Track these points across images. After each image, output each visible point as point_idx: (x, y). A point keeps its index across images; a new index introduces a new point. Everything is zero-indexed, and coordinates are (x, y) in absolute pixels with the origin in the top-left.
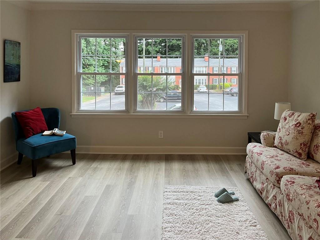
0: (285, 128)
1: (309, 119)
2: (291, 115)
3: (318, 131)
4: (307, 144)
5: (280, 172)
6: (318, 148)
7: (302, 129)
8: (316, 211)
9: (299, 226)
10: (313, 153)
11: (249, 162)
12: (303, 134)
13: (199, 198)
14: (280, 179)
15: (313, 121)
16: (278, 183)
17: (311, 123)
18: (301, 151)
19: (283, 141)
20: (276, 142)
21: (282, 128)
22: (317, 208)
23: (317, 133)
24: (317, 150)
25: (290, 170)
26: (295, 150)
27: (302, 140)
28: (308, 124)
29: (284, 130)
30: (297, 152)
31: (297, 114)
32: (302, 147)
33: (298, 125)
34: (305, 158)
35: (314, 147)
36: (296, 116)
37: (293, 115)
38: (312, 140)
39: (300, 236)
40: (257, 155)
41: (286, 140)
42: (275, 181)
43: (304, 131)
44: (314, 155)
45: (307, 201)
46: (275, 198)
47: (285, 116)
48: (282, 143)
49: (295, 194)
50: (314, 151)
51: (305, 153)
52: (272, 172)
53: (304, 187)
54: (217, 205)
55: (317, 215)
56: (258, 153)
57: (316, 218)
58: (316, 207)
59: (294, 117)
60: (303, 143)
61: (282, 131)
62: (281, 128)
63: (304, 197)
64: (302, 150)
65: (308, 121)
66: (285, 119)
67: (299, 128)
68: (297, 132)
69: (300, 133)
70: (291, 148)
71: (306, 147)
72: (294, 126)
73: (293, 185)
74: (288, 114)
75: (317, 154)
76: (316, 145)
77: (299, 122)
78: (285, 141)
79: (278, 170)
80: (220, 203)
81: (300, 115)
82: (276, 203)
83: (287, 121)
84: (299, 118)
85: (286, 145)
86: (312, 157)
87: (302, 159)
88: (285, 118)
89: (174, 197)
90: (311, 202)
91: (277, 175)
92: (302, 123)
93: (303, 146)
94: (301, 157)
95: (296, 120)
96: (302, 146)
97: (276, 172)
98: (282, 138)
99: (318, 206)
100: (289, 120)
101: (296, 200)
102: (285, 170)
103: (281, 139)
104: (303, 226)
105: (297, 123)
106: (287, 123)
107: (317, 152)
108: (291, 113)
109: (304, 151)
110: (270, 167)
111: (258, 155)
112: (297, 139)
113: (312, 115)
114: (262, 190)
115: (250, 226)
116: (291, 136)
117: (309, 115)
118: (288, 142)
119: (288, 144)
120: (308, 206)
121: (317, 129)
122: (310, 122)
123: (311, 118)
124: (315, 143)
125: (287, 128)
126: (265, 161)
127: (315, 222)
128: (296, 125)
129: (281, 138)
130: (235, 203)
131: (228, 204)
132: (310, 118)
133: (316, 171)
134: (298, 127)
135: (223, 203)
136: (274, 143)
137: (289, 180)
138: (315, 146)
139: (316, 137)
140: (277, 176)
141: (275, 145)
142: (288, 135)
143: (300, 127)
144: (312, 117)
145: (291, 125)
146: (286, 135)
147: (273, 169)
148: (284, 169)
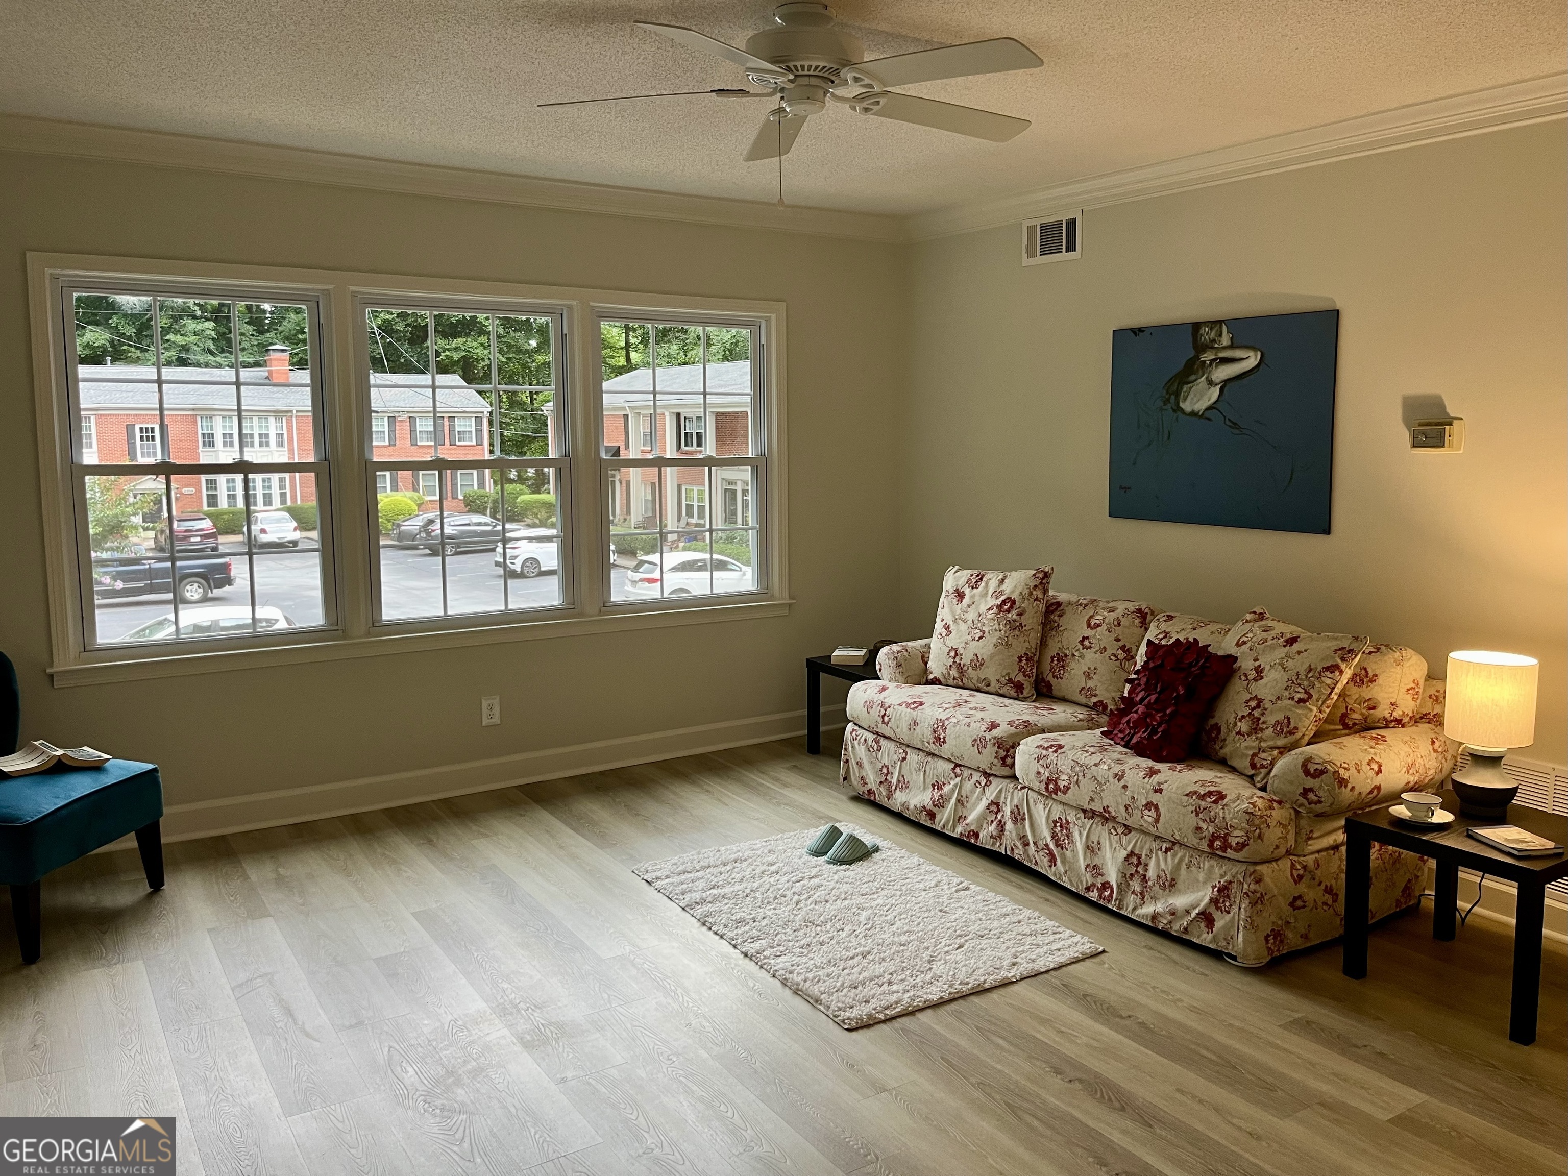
0: (965, 621)
1: (1036, 586)
2: (974, 581)
3: (1056, 618)
4: (1035, 655)
5: (1005, 735)
6: (1063, 661)
7: (1019, 615)
8: (1148, 786)
9: (1090, 843)
10: (1050, 678)
11: (865, 740)
12: (1024, 628)
13: (773, 868)
14: (1008, 751)
15: (1045, 591)
16: (1004, 764)
17: (1040, 596)
18: (1020, 678)
19: (966, 659)
20: (936, 667)
21: (955, 621)
22: (1147, 779)
23: (1055, 622)
24: (1063, 666)
25: (1026, 726)
26: (1003, 677)
27: (1021, 646)
28: (1035, 600)
29: (963, 627)
30: (1010, 681)
31: (992, 579)
32: (1023, 667)
33: (1006, 607)
34: (1033, 695)
35: (1053, 661)
36: (993, 585)
37: (981, 579)
38: (1043, 643)
39: (1095, 866)
40: (908, 710)
41: (976, 655)
42: (996, 761)
43: (1025, 620)
44: (1053, 681)
45: (1116, 775)
46: (994, 808)
47: (957, 585)
48: (960, 667)
49: (1077, 769)
50: (1053, 673)
51: (1030, 682)
52: (979, 744)
53: (1092, 750)
54: (837, 871)
55: (1151, 792)
56: (908, 705)
57: (1149, 800)
58: (1144, 778)
59: (987, 584)
60: (1025, 654)
61: (958, 631)
62: (950, 622)
63: (1106, 767)
64: (1024, 673)
65: (1034, 593)
66: (960, 595)
67: (1010, 615)
68: (1008, 627)
69: (1015, 627)
70: (992, 673)
71: (1033, 665)
72: (995, 610)
73: (1064, 753)
74: (964, 579)
75: (1061, 678)
76: (1058, 654)
77: (1009, 598)
78: (971, 657)
79: (995, 732)
80: (840, 865)
81: (1005, 577)
82: (1000, 821)
83: (966, 601)
84: (1003, 587)
85: (975, 668)
86: (1045, 690)
87: (1024, 700)
88: (957, 591)
89: (701, 884)
90: (1127, 771)
91: (999, 743)
92: (1016, 599)
93: (1024, 662)
94: (1022, 693)
95: (997, 593)
96: (1023, 664)
97: (995, 738)
98: (961, 651)
99: (1147, 775)
100: (972, 597)
101: (1083, 782)
102: (1016, 728)
103: (956, 655)
104: (1102, 841)
105: (1004, 602)
106: (969, 606)
107: (1062, 672)
108: (972, 575)
109: (1029, 677)
110: (970, 729)
111: (913, 709)
112: (1008, 645)
113: (1041, 575)
114: (935, 806)
115: (957, 891)
116: (991, 640)
117: (1034, 575)
118: (983, 659)
119: (982, 665)
120: (1122, 783)
121: (1052, 612)
122: (1038, 593)
123: (1041, 583)
124: (1053, 649)
125: (973, 621)
126: (947, 719)
127: (1149, 810)
128: (1000, 607)
129: (956, 650)
130: (876, 856)
131: (865, 863)
132: (1037, 582)
133: (1076, 719)
134: (1008, 611)
135: (850, 864)
136: (926, 671)
137: (1046, 746)
138: (1053, 658)
139: (1054, 633)
140: (999, 747)
141: (931, 677)
142: (980, 638)
143: (1014, 612)
144: (1042, 579)
145: (983, 608)
146: (974, 639)
147: (983, 733)
148: (1012, 726)
